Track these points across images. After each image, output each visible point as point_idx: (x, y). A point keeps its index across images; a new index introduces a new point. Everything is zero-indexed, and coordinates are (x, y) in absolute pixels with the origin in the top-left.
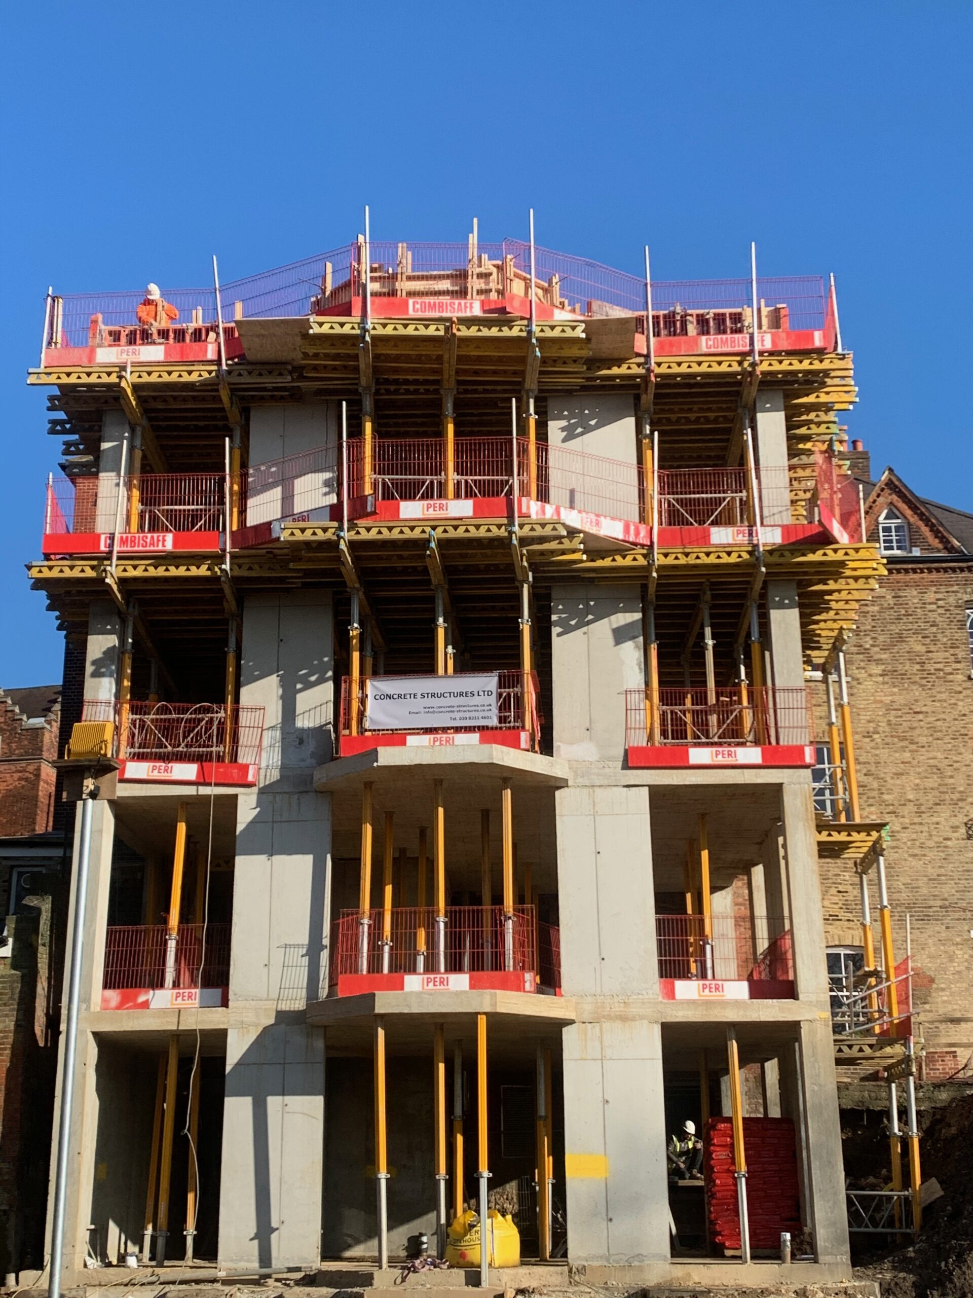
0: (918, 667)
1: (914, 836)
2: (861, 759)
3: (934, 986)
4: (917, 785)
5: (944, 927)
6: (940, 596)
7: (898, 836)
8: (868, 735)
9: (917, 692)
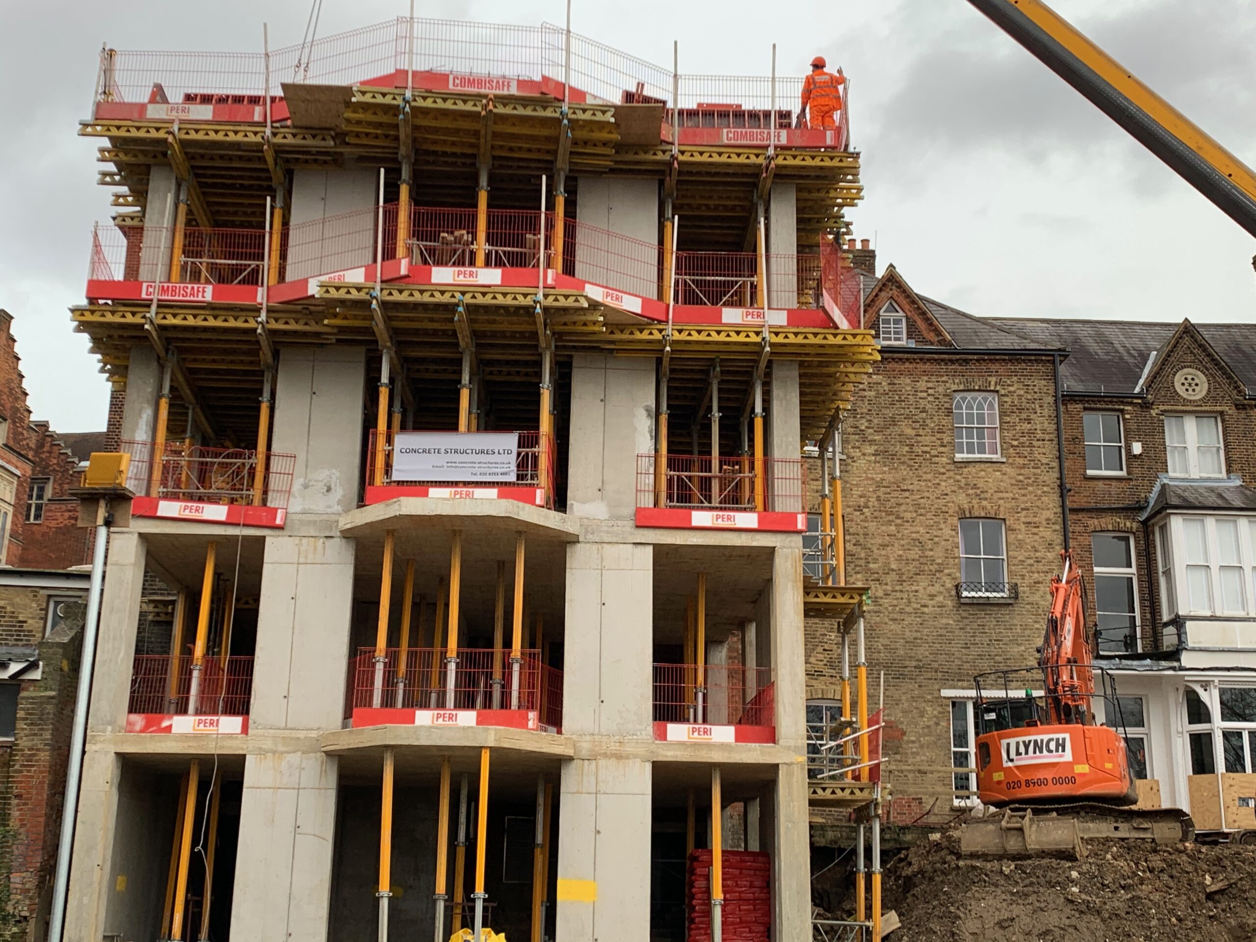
0: (907, 449)
1: (895, 602)
2: (851, 531)
3: (905, 738)
4: (901, 556)
5: (916, 685)
6: (930, 385)
7: (881, 601)
8: (859, 509)
9: (904, 471)
